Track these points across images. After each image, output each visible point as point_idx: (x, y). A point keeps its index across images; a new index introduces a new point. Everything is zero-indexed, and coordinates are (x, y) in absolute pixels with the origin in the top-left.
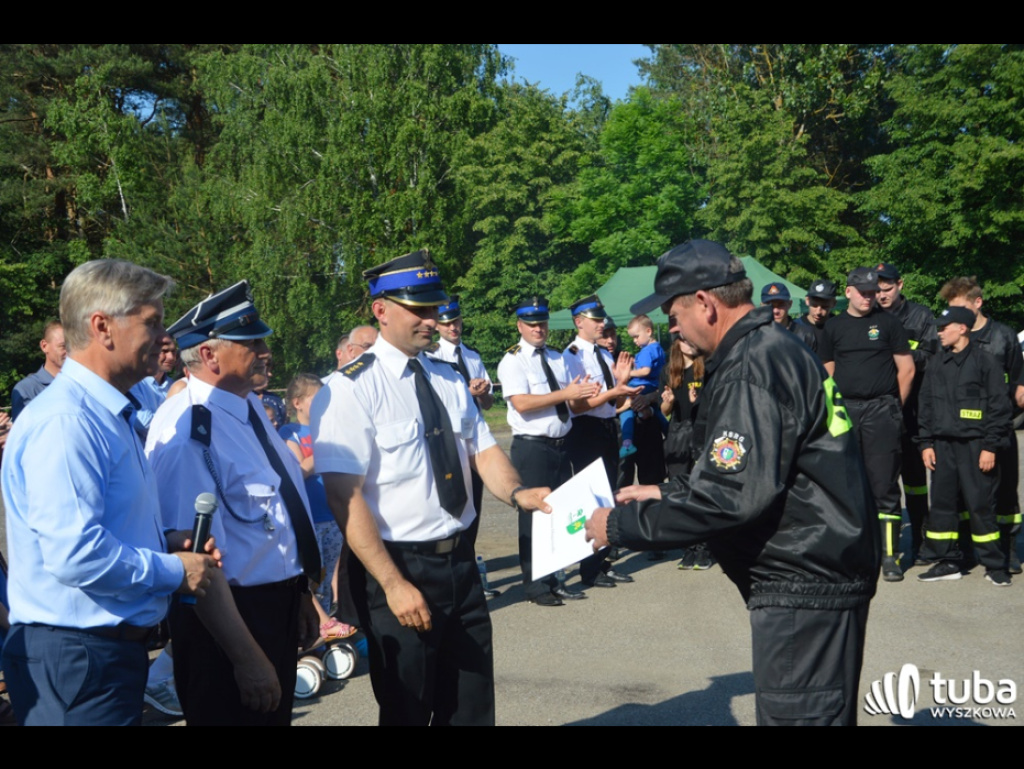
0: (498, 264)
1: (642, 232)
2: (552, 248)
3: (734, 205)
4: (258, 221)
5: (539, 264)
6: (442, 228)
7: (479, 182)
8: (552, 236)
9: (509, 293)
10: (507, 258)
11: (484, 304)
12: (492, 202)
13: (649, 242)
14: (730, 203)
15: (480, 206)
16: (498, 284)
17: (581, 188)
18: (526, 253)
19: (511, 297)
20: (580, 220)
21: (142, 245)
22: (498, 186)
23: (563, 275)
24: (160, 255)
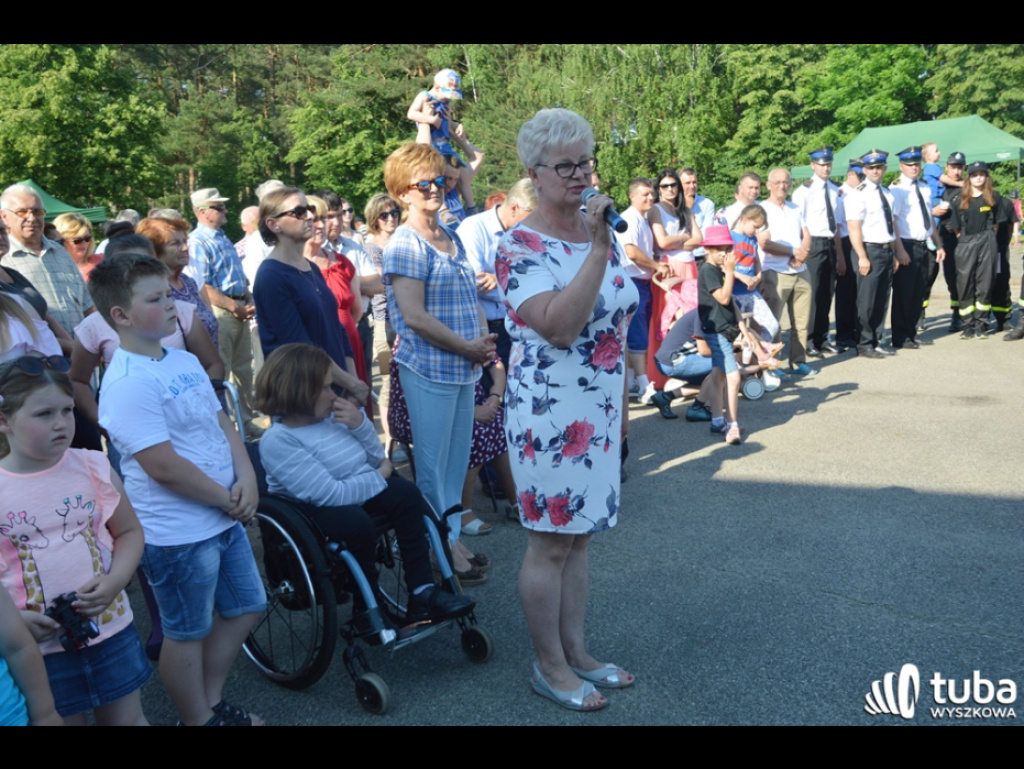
0: (759, 129)
1: (878, 99)
2: (803, 114)
3: (960, 73)
4: (576, 101)
5: (792, 127)
6: (716, 101)
7: (746, 64)
8: (802, 105)
9: (767, 151)
10: (767, 124)
11: (746, 160)
12: (756, 80)
13: (884, 107)
14: (957, 72)
15: (747, 83)
16: (758, 144)
17: (829, 66)
18: (781, 119)
19: (768, 154)
20: (827, 92)
21: (491, 123)
22: (761, 66)
23: (810, 136)
24: (503, 130)
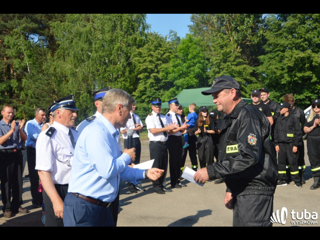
0: (146, 88)
1: (190, 78)
2: (162, 83)
3: (218, 70)
4: (71, 74)
5: (158, 88)
6: (128, 77)
7: (140, 63)
8: (162, 79)
10: (148, 86)
11: (141, 100)
12: (144, 69)
13: (192, 81)
14: (217, 70)
15: (140, 70)
16: (145, 94)
17: (171, 65)
18: (154, 85)
19: (149, 98)
20: (171, 75)
21: (34, 81)
22: (145, 64)
23: (165, 91)
24: (40, 84)
